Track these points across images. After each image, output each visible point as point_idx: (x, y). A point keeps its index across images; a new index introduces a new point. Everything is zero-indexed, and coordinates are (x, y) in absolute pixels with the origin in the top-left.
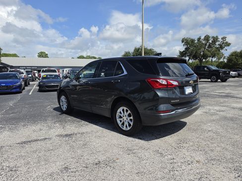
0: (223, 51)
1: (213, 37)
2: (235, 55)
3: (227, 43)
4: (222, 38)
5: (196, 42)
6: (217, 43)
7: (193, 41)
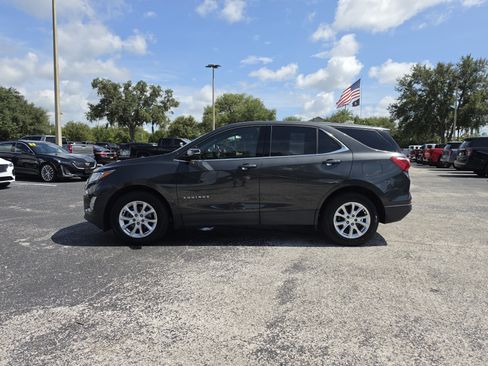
0: (167, 114)
1: (153, 87)
2: (181, 121)
3: (173, 100)
4: (168, 92)
5: (122, 90)
6: (159, 99)
7: (116, 87)
